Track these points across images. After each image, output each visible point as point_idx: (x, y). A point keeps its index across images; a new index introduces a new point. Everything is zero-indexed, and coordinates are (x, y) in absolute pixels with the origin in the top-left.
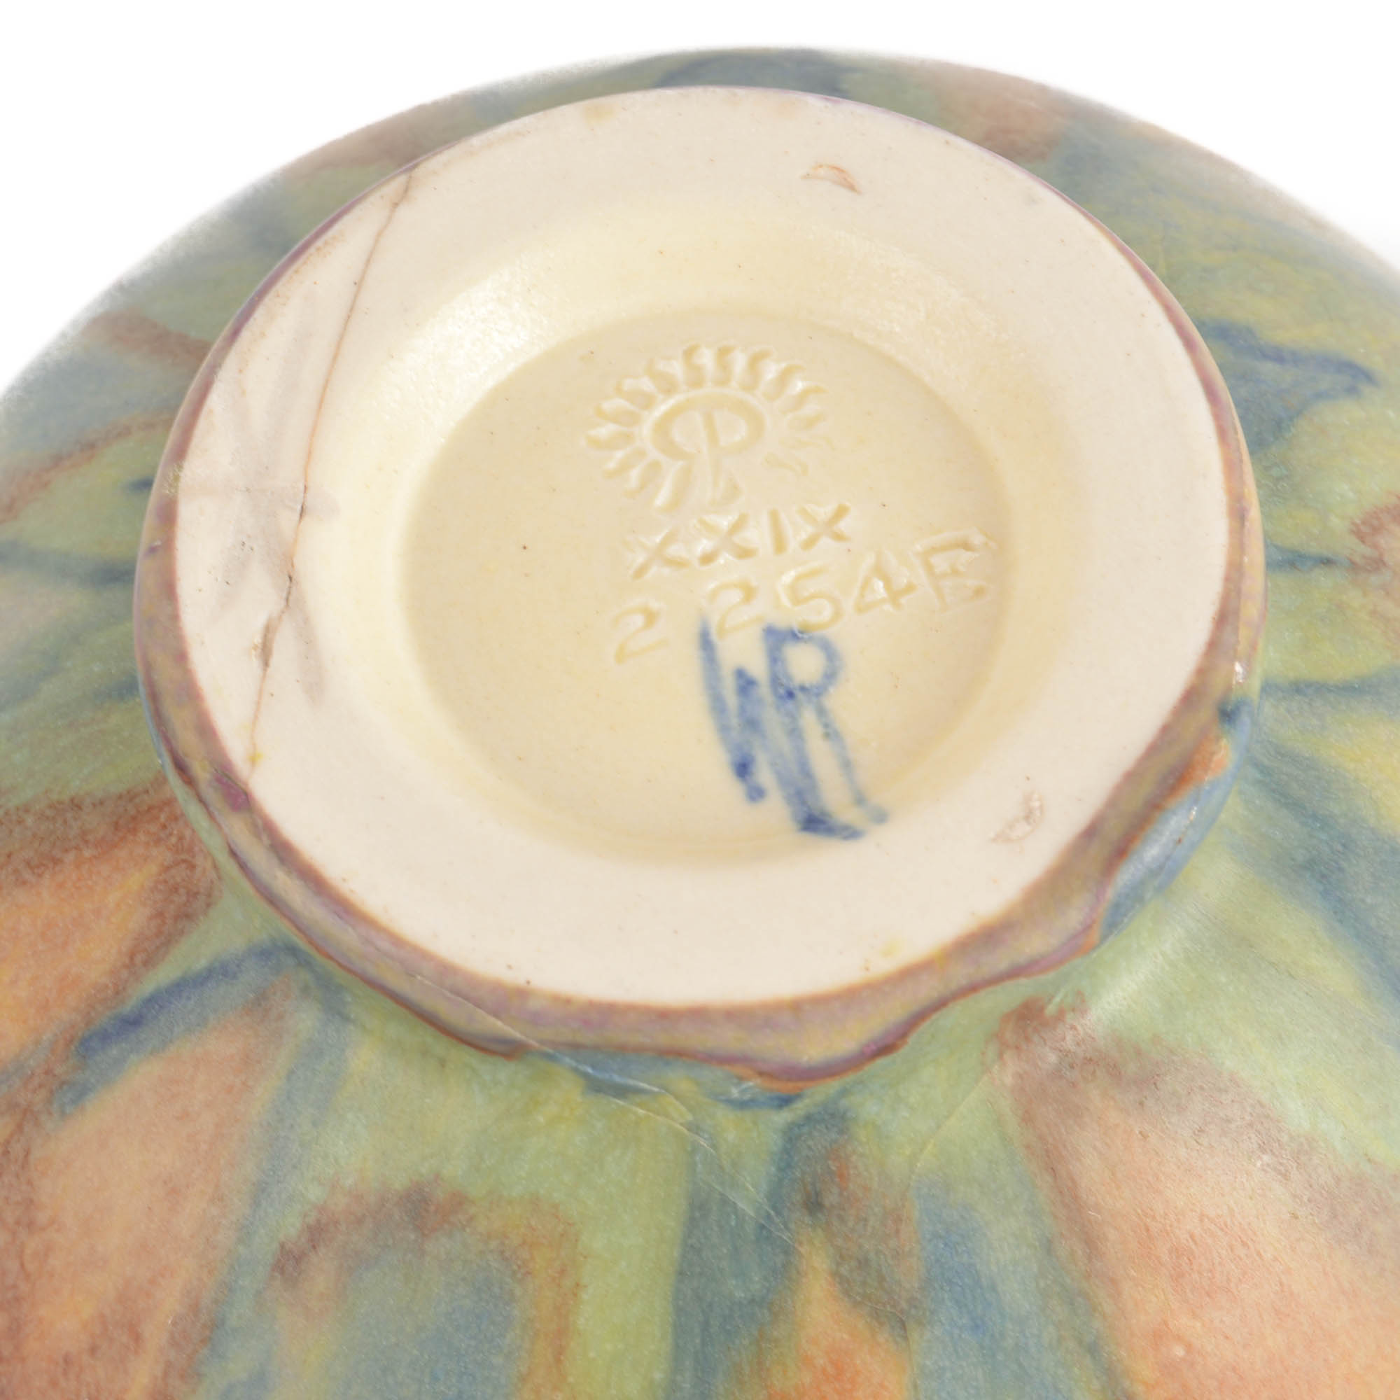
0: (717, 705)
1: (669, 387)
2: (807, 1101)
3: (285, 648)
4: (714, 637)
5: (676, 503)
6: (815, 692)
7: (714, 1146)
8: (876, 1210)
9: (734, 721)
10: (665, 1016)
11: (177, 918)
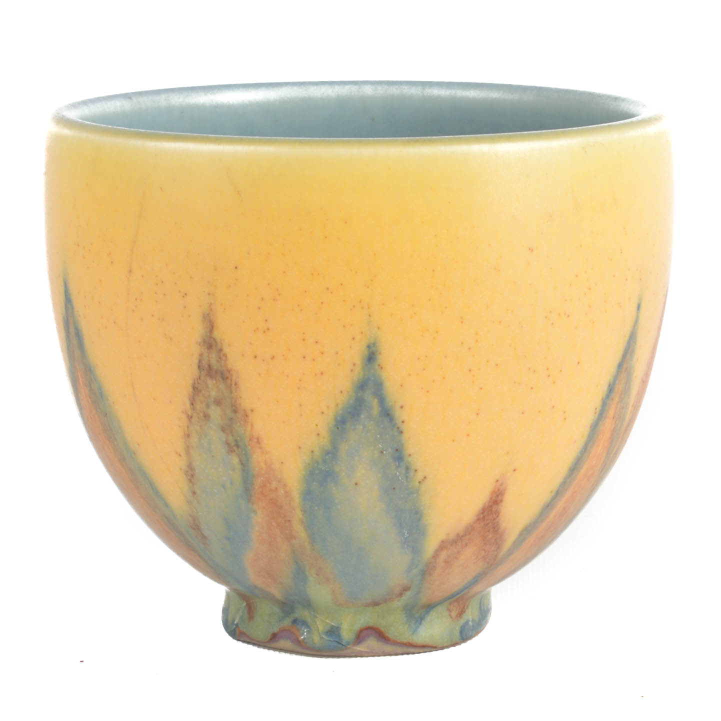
2: (290, 621)
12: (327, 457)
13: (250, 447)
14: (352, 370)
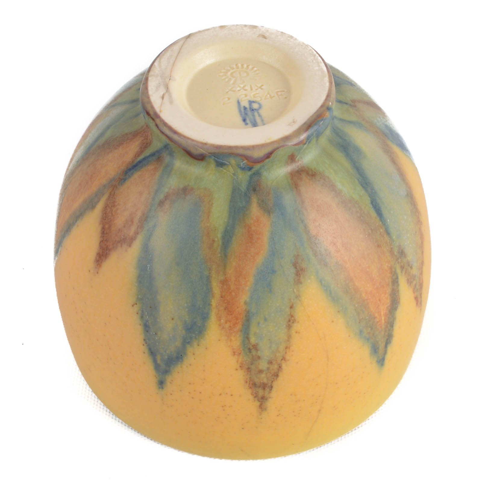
0: (240, 111)
1: (233, 69)
2: (254, 169)
3: (166, 97)
4: (240, 101)
5: (234, 83)
6: (257, 110)
7: (237, 179)
8: (265, 191)
9: (243, 114)
10: (230, 147)
11: (144, 148)
12: (189, 341)
13: (241, 349)
14: (172, 381)
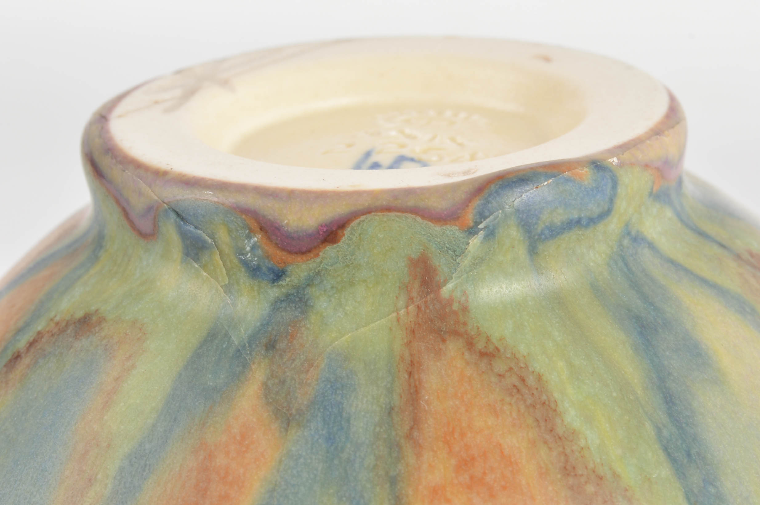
2: (289, 280)
7: (234, 304)
8: (302, 357)
